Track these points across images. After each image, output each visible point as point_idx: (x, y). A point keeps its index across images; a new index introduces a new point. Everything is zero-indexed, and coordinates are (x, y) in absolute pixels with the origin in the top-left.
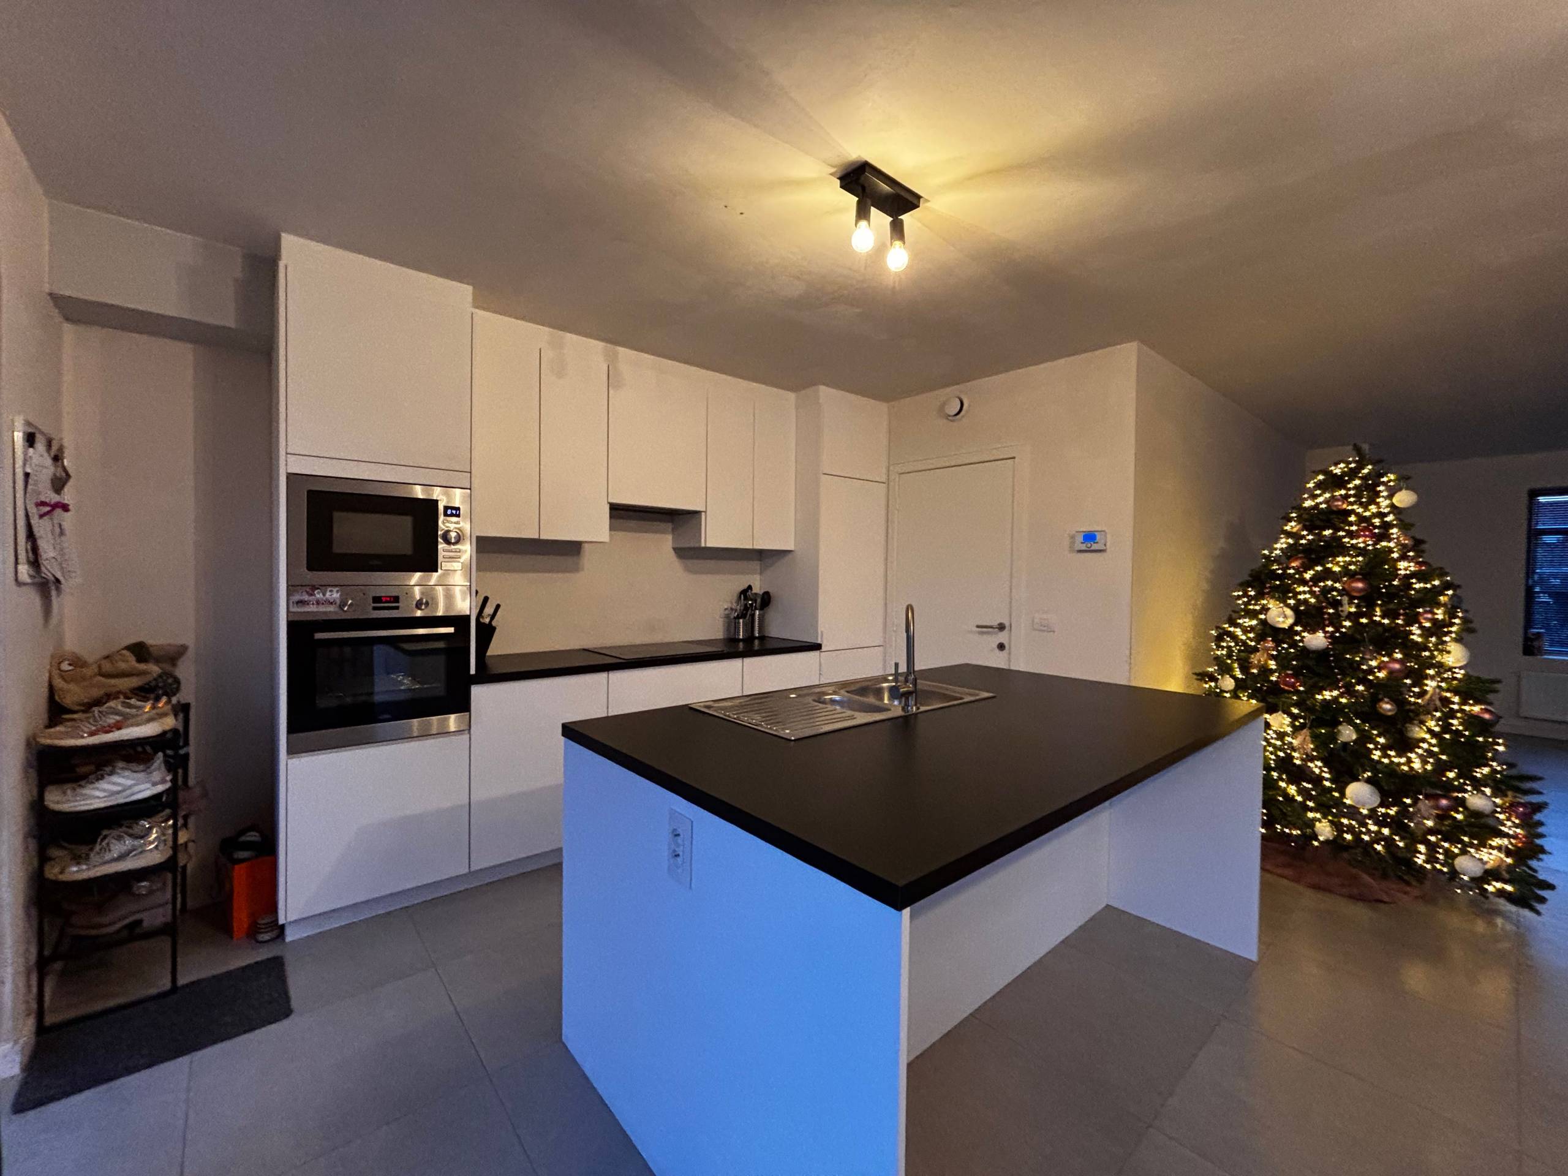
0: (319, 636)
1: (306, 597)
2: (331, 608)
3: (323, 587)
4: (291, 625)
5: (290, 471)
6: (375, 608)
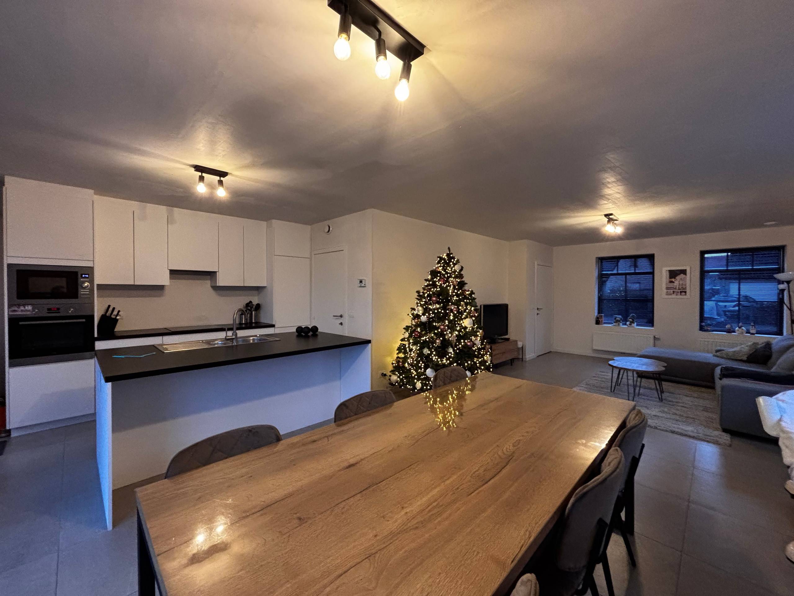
0: (21, 323)
1: (16, 309)
2: (28, 313)
3: (24, 305)
4: (11, 320)
5: (8, 263)
6: (48, 313)
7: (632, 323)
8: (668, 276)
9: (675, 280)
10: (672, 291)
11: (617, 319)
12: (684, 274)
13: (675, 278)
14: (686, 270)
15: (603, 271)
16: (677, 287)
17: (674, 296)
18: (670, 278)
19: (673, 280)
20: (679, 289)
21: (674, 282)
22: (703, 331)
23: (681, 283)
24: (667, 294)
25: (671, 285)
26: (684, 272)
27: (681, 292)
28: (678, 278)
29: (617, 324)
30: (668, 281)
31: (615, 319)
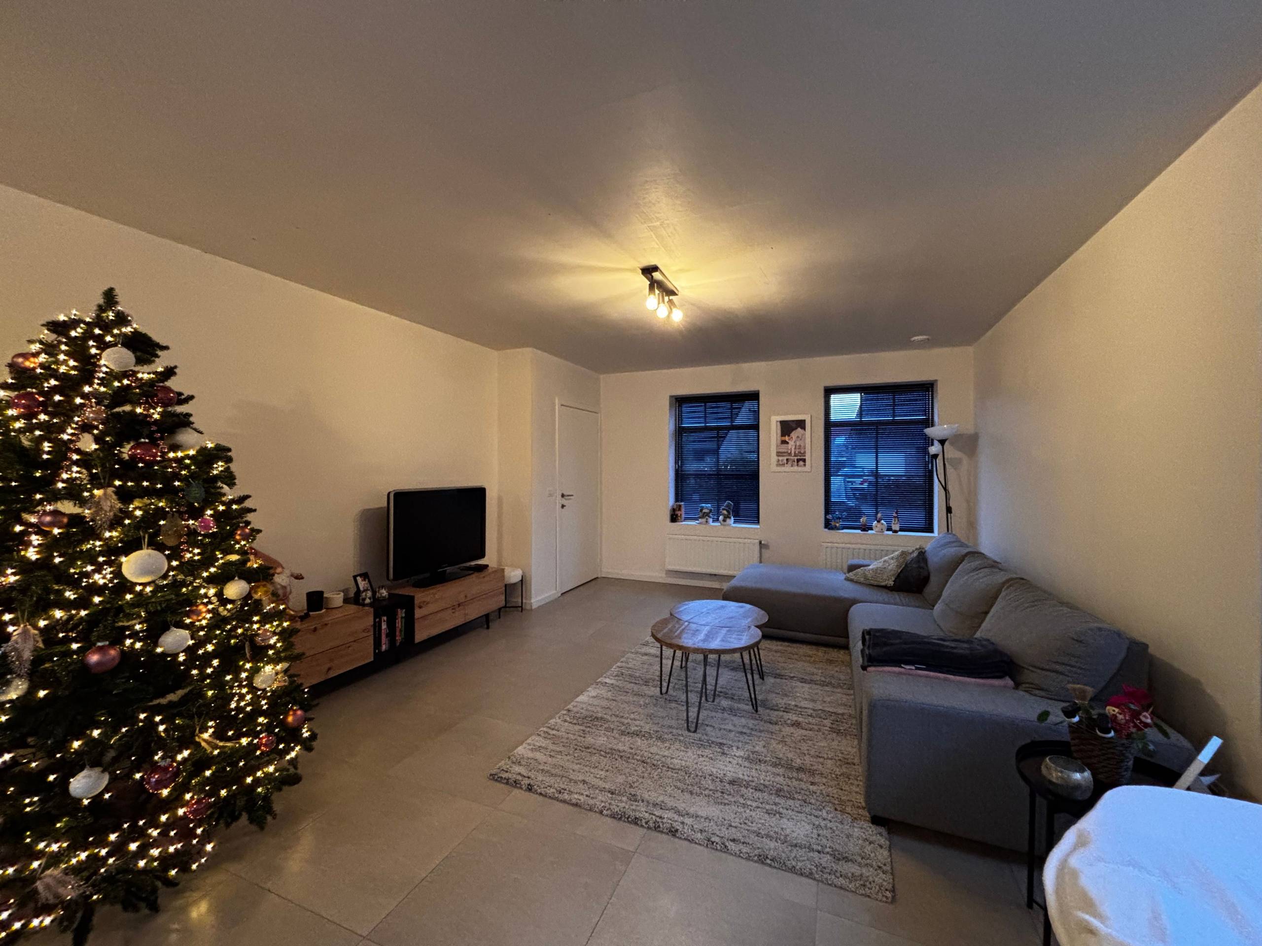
7: (726, 517)
8: (779, 432)
9: (789, 440)
10: (785, 458)
11: (704, 511)
12: (801, 428)
13: (789, 436)
14: (805, 421)
15: (682, 424)
16: (793, 452)
17: (788, 468)
18: (783, 435)
19: (787, 438)
20: (795, 456)
21: (788, 443)
22: (829, 529)
23: (798, 444)
24: (779, 464)
25: (783, 448)
26: (801, 424)
27: (798, 461)
28: (794, 434)
29: (704, 520)
30: (779, 442)
31: (701, 510)
